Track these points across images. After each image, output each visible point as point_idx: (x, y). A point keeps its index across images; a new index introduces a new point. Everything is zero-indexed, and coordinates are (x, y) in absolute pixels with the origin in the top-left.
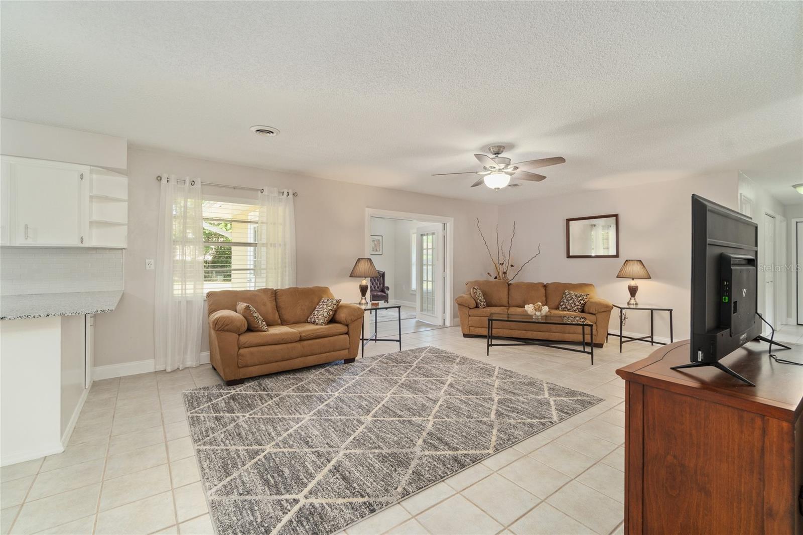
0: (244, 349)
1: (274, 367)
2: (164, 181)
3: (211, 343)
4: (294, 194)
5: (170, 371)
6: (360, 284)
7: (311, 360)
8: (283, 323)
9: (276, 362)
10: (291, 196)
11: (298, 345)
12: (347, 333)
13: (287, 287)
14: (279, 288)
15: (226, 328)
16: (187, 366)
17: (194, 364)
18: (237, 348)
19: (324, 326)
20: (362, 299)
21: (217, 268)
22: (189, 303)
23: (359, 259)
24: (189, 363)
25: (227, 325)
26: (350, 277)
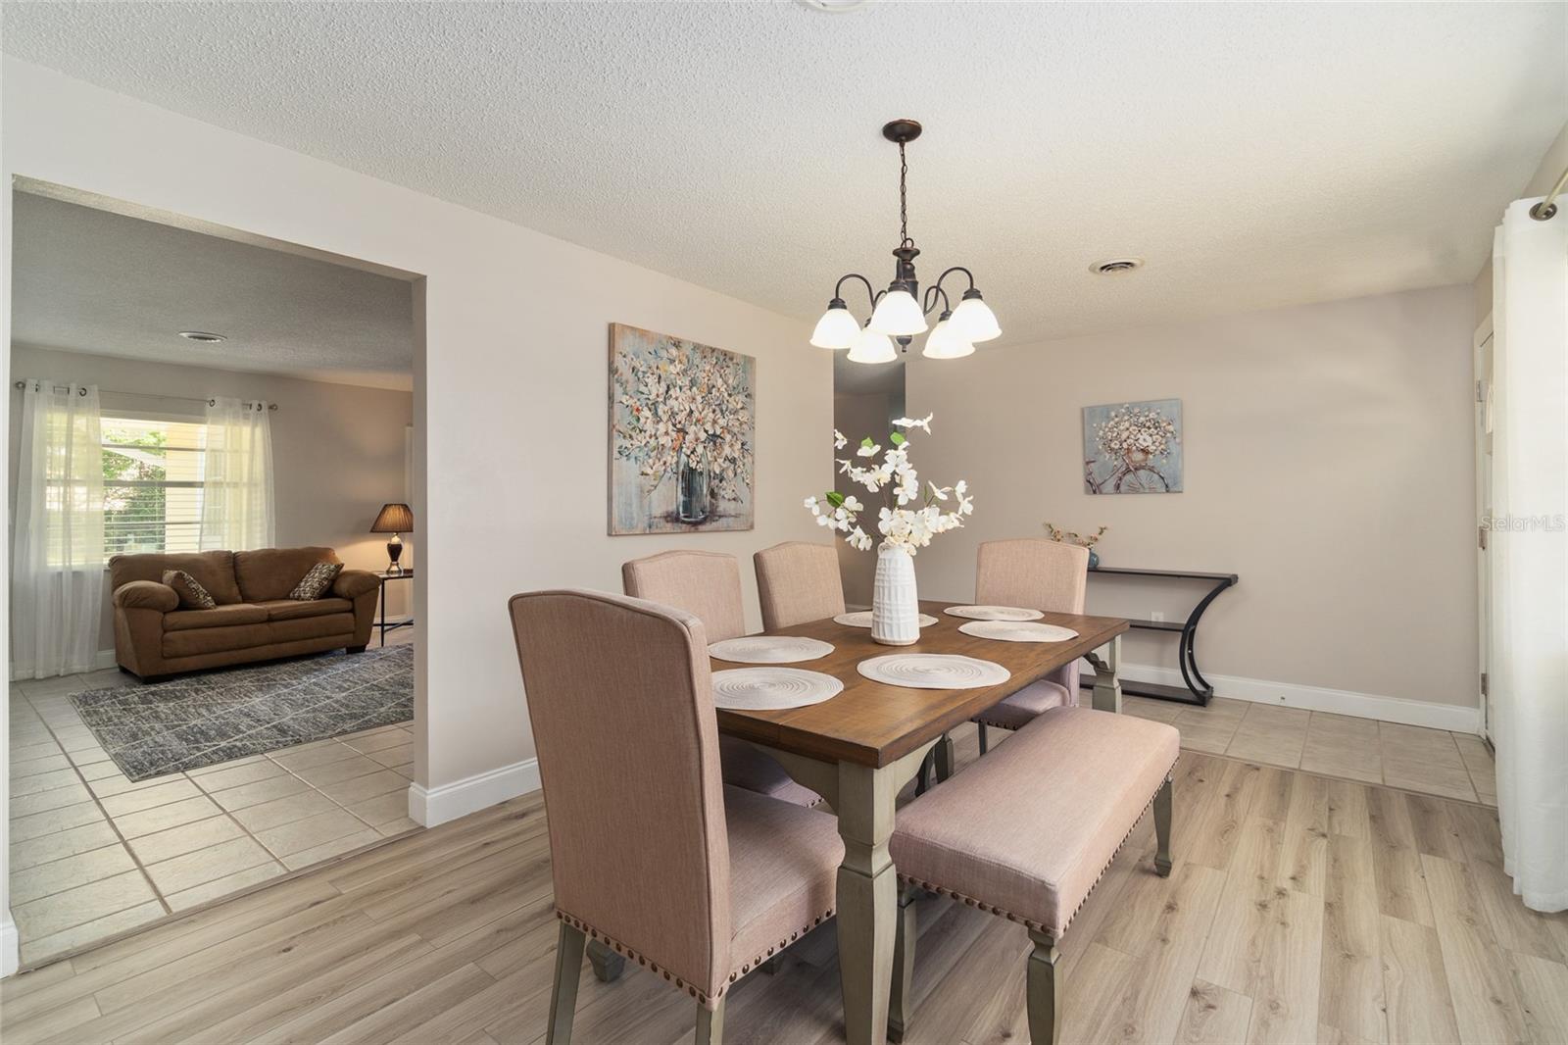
0: (173, 633)
1: (223, 658)
2: (29, 391)
3: (116, 631)
4: (271, 408)
5: (42, 677)
6: (388, 542)
7: (287, 648)
8: (244, 601)
9: (228, 650)
10: (265, 409)
11: (265, 626)
12: (352, 611)
13: (258, 548)
14: (244, 549)
15: (142, 603)
16: (75, 671)
17: (86, 668)
18: (160, 631)
19: (312, 601)
20: (392, 565)
21: (129, 520)
22: (77, 575)
23: (386, 505)
24: (77, 668)
25: (145, 598)
26: (372, 531)
